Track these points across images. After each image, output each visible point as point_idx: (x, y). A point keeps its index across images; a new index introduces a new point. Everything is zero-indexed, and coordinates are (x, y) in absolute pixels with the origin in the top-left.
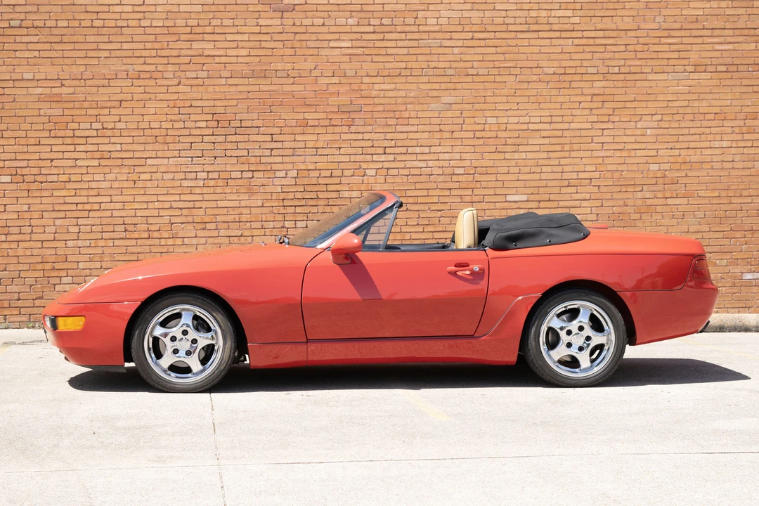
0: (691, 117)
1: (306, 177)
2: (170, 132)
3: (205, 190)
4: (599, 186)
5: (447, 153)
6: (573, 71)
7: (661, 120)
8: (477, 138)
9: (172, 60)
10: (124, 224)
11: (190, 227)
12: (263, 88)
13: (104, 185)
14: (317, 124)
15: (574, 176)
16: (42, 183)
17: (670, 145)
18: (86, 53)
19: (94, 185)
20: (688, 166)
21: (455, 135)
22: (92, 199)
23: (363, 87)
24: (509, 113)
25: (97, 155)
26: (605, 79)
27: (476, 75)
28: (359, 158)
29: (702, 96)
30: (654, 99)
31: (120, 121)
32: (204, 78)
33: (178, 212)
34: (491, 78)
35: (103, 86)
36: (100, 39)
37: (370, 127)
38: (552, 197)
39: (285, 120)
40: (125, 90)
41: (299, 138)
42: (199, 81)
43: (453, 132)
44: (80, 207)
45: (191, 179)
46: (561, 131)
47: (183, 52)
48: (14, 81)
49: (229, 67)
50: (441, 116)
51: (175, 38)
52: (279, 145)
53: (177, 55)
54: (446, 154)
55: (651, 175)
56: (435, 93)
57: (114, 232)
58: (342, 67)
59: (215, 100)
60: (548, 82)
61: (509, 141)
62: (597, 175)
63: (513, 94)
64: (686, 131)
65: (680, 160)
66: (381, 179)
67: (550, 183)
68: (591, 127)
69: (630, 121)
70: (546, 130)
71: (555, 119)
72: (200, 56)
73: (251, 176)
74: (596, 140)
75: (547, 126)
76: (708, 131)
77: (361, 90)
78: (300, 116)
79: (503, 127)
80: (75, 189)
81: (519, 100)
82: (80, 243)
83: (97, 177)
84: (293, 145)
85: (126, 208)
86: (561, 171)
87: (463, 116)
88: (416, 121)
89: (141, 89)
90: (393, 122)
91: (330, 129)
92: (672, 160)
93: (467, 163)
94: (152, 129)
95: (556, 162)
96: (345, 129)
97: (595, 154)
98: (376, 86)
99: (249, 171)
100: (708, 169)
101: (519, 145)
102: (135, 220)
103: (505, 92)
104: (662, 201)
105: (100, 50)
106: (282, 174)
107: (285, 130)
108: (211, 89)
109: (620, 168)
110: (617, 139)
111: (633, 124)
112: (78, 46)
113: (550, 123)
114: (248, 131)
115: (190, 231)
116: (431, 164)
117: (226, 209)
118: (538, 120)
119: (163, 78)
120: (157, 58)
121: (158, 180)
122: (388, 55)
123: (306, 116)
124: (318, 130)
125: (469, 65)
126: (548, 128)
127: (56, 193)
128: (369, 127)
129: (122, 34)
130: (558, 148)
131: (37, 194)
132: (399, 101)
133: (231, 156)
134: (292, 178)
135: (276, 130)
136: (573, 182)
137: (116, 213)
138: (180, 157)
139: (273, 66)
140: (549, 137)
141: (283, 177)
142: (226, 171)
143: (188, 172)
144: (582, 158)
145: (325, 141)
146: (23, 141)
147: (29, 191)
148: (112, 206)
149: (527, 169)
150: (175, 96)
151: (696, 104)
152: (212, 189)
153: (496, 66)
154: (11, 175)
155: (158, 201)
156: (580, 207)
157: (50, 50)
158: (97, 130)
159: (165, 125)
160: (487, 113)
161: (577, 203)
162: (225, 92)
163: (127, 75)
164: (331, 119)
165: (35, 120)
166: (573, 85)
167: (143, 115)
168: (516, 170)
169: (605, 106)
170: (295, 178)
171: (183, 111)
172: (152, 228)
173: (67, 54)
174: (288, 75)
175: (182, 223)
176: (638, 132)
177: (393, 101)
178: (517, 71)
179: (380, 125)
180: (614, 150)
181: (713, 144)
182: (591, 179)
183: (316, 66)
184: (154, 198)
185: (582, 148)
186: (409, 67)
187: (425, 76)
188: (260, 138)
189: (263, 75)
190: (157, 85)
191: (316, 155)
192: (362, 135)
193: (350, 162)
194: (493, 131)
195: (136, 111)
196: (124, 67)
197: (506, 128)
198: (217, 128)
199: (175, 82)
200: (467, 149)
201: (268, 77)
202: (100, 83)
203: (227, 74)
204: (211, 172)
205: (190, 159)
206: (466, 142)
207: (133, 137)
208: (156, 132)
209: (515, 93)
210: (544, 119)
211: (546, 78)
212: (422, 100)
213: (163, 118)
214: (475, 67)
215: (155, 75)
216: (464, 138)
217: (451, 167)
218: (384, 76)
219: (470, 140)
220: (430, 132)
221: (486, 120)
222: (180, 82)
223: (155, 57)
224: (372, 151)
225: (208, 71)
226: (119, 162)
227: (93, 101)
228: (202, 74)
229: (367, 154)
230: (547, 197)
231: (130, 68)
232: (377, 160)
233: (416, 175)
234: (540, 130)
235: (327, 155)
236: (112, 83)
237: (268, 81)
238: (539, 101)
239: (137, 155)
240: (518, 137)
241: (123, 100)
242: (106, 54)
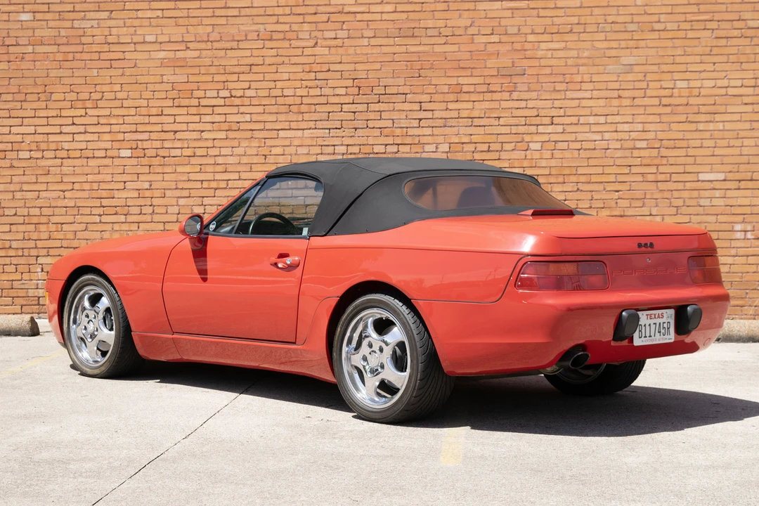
1: (459, 152)
2: (305, 100)
5: (627, 123)
8: (663, 105)
9: (308, 18)
12: (412, 49)
13: (231, 160)
14: (472, 90)
16: (164, 157)
18: (214, 12)
19: (220, 160)
21: (637, 102)
22: (218, 176)
23: (528, 46)
24: (704, 75)
25: (225, 126)
27: (663, 30)
28: (522, 130)
31: (249, 88)
32: (344, 39)
34: (682, 34)
35: (232, 49)
37: (535, 93)
38: (756, 176)
39: (436, 85)
40: (256, 53)
41: (451, 106)
42: (339, 42)
43: (634, 98)
44: (205, 185)
45: (328, 154)
47: (321, 9)
48: (135, 44)
49: (372, 25)
50: (620, 79)
52: (429, 115)
53: (314, 12)
54: (625, 125)
56: (613, 53)
58: (502, 24)
59: (356, 63)
60: (752, 38)
61: (703, 109)
63: (708, 52)
66: (547, 154)
67: (753, 160)
70: (749, 96)
72: (339, 12)
73: (396, 150)
75: (750, 91)
77: (525, 50)
78: (454, 81)
79: (696, 92)
80: (201, 165)
81: (716, 59)
83: (224, 151)
84: (445, 114)
87: (648, 79)
88: (590, 86)
89: (274, 52)
90: (563, 87)
91: (488, 96)
93: (651, 135)
94: (285, 96)
96: (506, 96)
98: (543, 46)
99: (393, 144)
101: (715, 114)
103: (699, 50)
105: (229, 8)
106: (432, 148)
107: (436, 97)
108: (351, 51)
112: (204, 4)
113: (755, 87)
114: (394, 98)
116: (607, 136)
118: (739, 83)
119: (298, 39)
120: (292, 16)
121: (291, 155)
122: (557, 8)
123: (461, 81)
124: (474, 97)
125: (655, 18)
126: (752, 93)
127: (180, 169)
128: (533, 93)
131: (159, 169)
132: (570, 62)
133: (373, 128)
134: (443, 152)
135: (426, 98)
138: (316, 128)
139: (423, 24)
140: (753, 104)
141: (433, 152)
142: (368, 145)
143: (325, 145)
145: (483, 109)
146: (144, 111)
147: (150, 166)
149: (725, 143)
150: (311, 60)
153: (688, 19)
154: (131, 149)
157: (174, 9)
158: (225, 98)
159: (299, 92)
160: (676, 76)
162: (367, 54)
163: (258, 35)
164: (489, 84)
165: (158, 87)
167: (275, 81)
168: (711, 143)
170: (447, 152)
171: (320, 76)
173: (193, 13)
174: (440, 33)
177: (562, 62)
178: (714, 25)
179: (546, 91)
183: (473, 22)
186: (582, 22)
187: (602, 32)
188: (407, 106)
189: (411, 35)
190: (291, 47)
191: (471, 126)
192: (525, 102)
193: (510, 134)
194: (683, 97)
195: (268, 77)
196: (255, 28)
197: (700, 93)
198: (358, 95)
199: (311, 43)
200: (651, 118)
201: (416, 37)
202: (228, 45)
203: (370, 33)
204: (350, 145)
205: (327, 131)
206: (650, 110)
207: (264, 105)
208: (289, 101)
209: (711, 51)
210: (746, 82)
211: (750, 33)
212: (597, 61)
213: (298, 84)
214: (662, 20)
215: (289, 35)
216: (648, 106)
217: (632, 140)
218: (552, 34)
219: (655, 107)
220: (607, 99)
221: (675, 83)
222: (316, 43)
223: (289, 15)
224: (537, 121)
225: (349, 30)
226: (249, 134)
227: (220, 65)
228: (341, 34)
229: (531, 125)
230: (749, 176)
231: (261, 28)
232: (543, 132)
233: (589, 149)
234: (741, 96)
235: (485, 126)
236: (242, 45)
237: (417, 41)
238: (742, 61)
239: (268, 126)
240: (714, 104)
241: (253, 65)
242: (235, 12)
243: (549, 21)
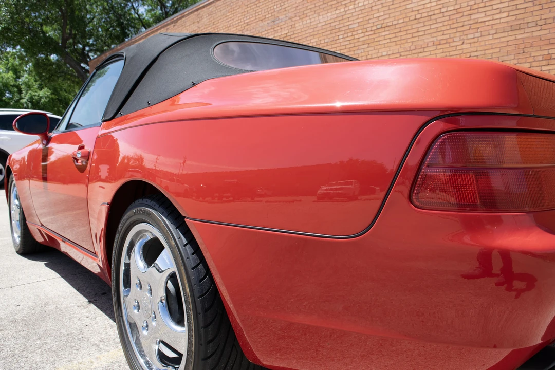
9: (459, 29)
12: (519, 37)
18: (412, 35)
32: (478, 37)
35: (421, 53)
36: (419, 25)
39: (534, 57)
40: (432, 53)
41: (544, 68)
42: (476, 40)
47: (465, 23)
48: (379, 57)
49: (495, 27)
51: (461, 15)
53: (462, 25)
59: (485, 50)
72: (476, 23)
78: (546, 53)
89: (441, 51)
105: (419, 31)
107: (534, 64)
108: (483, 43)
112: (408, 32)
119: (454, 41)
120: (450, 30)
123: (551, 52)
129: (431, 20)
139: (526, 20)
150: (461, 52)
157: (395, 37)
162: (492, 44)
163: (434, 43)
173: (403, 38)
174: (537, 24)
189: (518, 28)
190: (450, 47)
196: (432, 39)
199: (461, 43)
201: (522, 29)
202: (419, 51)
203: (493, 32)
215: (449, 41)
222: (463, 42)
225: (481, 32)
228: (477, 35)
231: (435, 39)
236: (426, 50)
237: (522, 31)
242: (422, 33)
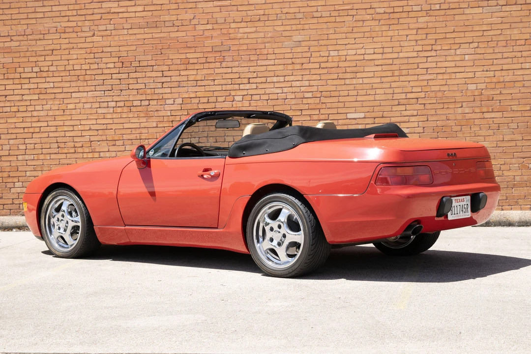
0: (504, 43)
1: (189, 104)
2: (88, 72)
3: (114, 116)
4: (424, 104)
6: (400, 10)
7: (477, 47)
8: (322, 68)
9: (88, 18)
10: (57, 142)
11: (104, 144)
12: (156, 36)
13: (42, 113)
14: (196, 62)
15: (403, 96)
17: (485, 68)
18: (27, 15)
19: (35, 114)
20: (502, 85)
21: (305, 66)
22: (34, 125)
23: (231, 31)
24: (348, 47)
25: (37, 91)
26: (428, 15)
27: (320, 17)
28: (229, 87)
29: (513, 25)
30: (471, 30)
31: (52, 65)
32: (111, 30)
33: (95, 133)
34: (333, 19)
35: (40, 40)
37: (237, 63)
38: (385, 114)
39: (172, 59)
40: (55, 42)
41: (182, 73)
42: (108, 33)
43: (302, 64)
44: (26, 130)
45: (104, 108)
46: (392, 60)
47: (96, 11)
49: (130, 21)
50: (293, 52)
52: (168, 79)
53: (91, 13)
54: (297, 82)
55: (469, 94)
56: (287, 34)
57: (50, 148)
58: (214, 17)
59: (120, 47)
60: (379, 20)
61: (348, 70)
62: (422, 95)
64: (500, 56)
65: (494, 80)
66: (246, 104)
67: (383, 103)
68: (416, 56)
69: (450, 49)
70: (379, 60)
71: (386, 50)
72: (108, 13)
73: (148, 104)
74: (421, 66)
75: (380, 56)
76: (519, 54)
77: (230, 34)
78: (184, 56)
79: (343, 58)
80: (23, 117)
81: (356, 35)
82: (27, 157)
83: (38, 108)
84: (178, 79)
85: (58, 130)
86: (392, 92)
87: (311, 50)
88: (273, 57)
89: (67, 41)
90: (255, 58)
91: (206, 65)
92: (487, 80)
93: (315, 89)
94: (75, 70)
95: (388, 85)
96: (218, 65)
97: (421, 77)
98: (241, 30)
99: (146, 100)
100: (520, 87)
101: (356, 73)
102: (64, 140)
103: (345, 29)
104: (479, 115)
105: (37, 12)
106: (171, 101)
107: (172, 67)
108: (116, 38)
109: (443, 88)
110: (439, 65)
111: (453, 51)
112: (22, 10)
113: (382, 53)
114: (145, 69)
115: (104, 146)
116: (285, 90)
117: (130, 130)
118: (372, 51)
119: (82, 31)
120: (77, 16)
121: (80, 109)
122: (250, 4)
123: (189, 56)
124: (197, 67)
125: (314, 9)
126: (381, 58)
127: (9, 120)
130: (390, 74)
132: (259, 41)
133: (133, 89)
134: (178, 104)
135: (165, 68)
136: (402, 102)
137: (51, 135)
138: (96, 91)
139: (162, 19)
140: (382, 65)
141: (171, 104)
142: (129, 101)
143: (101, 102)
144: (409, 82)
145: (203, 75)
148: (48, 129)
149: (364, 92)
150: (91, 45)
151: (508, 32)
152: (120, 114)
153: (336, 9)
155: (81, 125)
156: (409, 122)
157: (3, 14)
158: (37, 72)
159: (84, 67)
160: (330, 48)
161: (406, 119)
162: (127, 40)
163: (57, 30)
164: (207, 58)
166: (401, 21)
167: (68, 60)
168: (355, 93)
169: (429, 38)
170: (181, 104)
171: (97, 55)
172: (77, 145)
173: (14, 17)
174: (174, 25)
175: (99, 141)
176: (457, 58)
177: (254, 41)
178: (354, 12)
179: (245, 61)
180: (437, 74)
181: (524, 66)
182: (417, 98)
183: (195, 16)
184: (78, 123)
185: (410, 73)
186: (266, 13)
187: (279, 20)
188: (154, 74)
189: (155, 26)
190: (78, 37)
191: (196, 86)
192: (231, 69)
193: (222, 90)
194: (335, 62)
195: (64, 57)
196: (54, 25)
197: (346, 59)
198: (122, 67)
199: (91, 34)
200: (314, 77)
201: (158, 27)
202: (37, 37)
203: (128, 26)
204: (118, 101)
205: (103, 92)
206: (313, 72)
207: (62, 76)
208: (78, 73)
209: (352, 30)
210: (376, 51)
211: (378, 17)
212: (277, 40)
213: (83, 61)
214: (319, 10)
215: (76, 29)
216: (312, 69)
217: (302, 92)
218: (247, 22)
219: (316, 70)
220: (284, 65)
221: (329, 53)
222: (94, 34)
223: (76, 16)
224: (239, 81)
225: (115, 24)
226: (52, 96)
227: (33, 51)
228: (110, 27)
229: (235, 84)
230: (380, 114)
231: (58, 25)
232: (243, 88)
233: (274, 99)
234: (374, 60)
235: (205, 86)
236: (46, 37)
237: (159, 30)
238: (373, 36)
239: (65, 90)
240: (356, 66)
241: (54, 50)
242: (41, 15)
243: (244, 13)
